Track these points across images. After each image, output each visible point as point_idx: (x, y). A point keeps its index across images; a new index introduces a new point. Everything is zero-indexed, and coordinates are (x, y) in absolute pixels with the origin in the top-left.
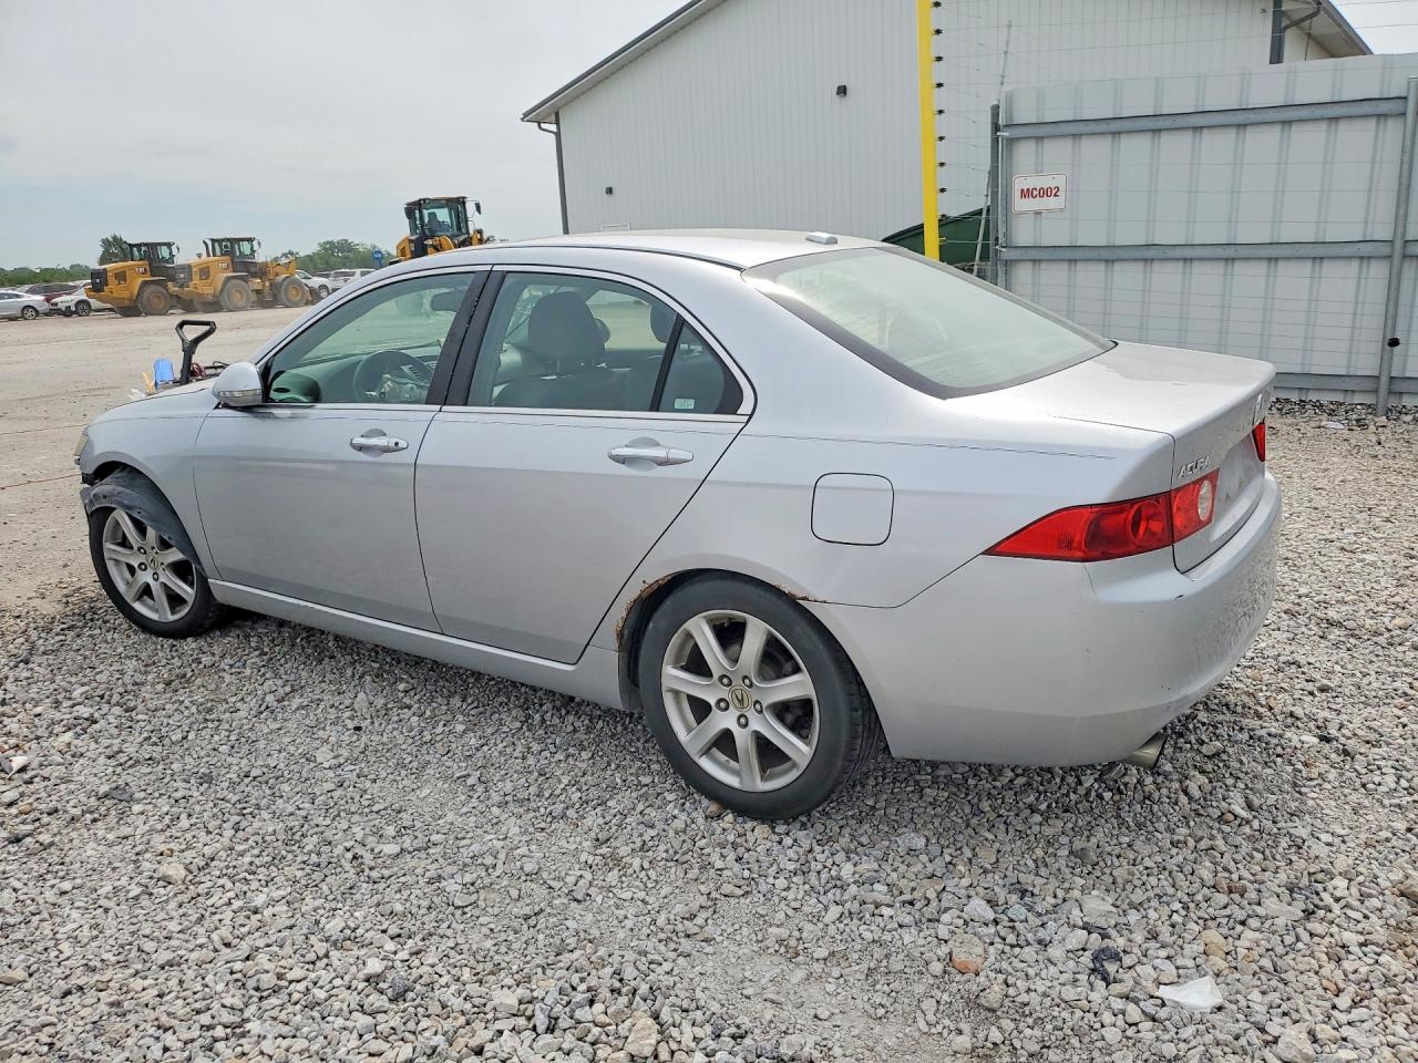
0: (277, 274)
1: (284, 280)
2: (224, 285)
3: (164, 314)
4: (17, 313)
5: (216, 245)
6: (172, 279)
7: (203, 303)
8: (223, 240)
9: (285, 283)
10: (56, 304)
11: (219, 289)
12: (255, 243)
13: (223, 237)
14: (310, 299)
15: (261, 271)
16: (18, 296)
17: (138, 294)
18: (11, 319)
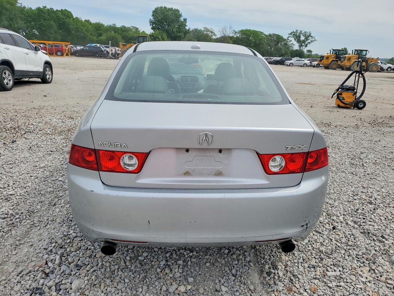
0: (371, 62)
1: (372, 64)
2: (353, 63)
3: (335, 70)
4: (302, 65)
5: (356, 51)
6: (340, 60)
7: (346, 68)
8: (358, 50)
9: (373, 65)
10: (312, 64)
11: (351, 64)
12: (368, 52)
13: (358, 49)
14: (380, 70)
15: (366, 60)
16: (304, 61)
17: (330, 63)
18: (301, 66)
